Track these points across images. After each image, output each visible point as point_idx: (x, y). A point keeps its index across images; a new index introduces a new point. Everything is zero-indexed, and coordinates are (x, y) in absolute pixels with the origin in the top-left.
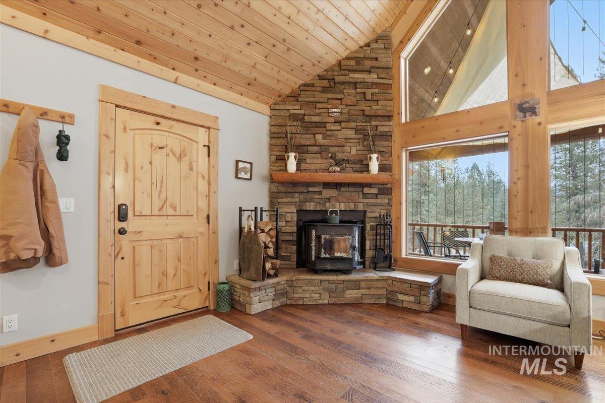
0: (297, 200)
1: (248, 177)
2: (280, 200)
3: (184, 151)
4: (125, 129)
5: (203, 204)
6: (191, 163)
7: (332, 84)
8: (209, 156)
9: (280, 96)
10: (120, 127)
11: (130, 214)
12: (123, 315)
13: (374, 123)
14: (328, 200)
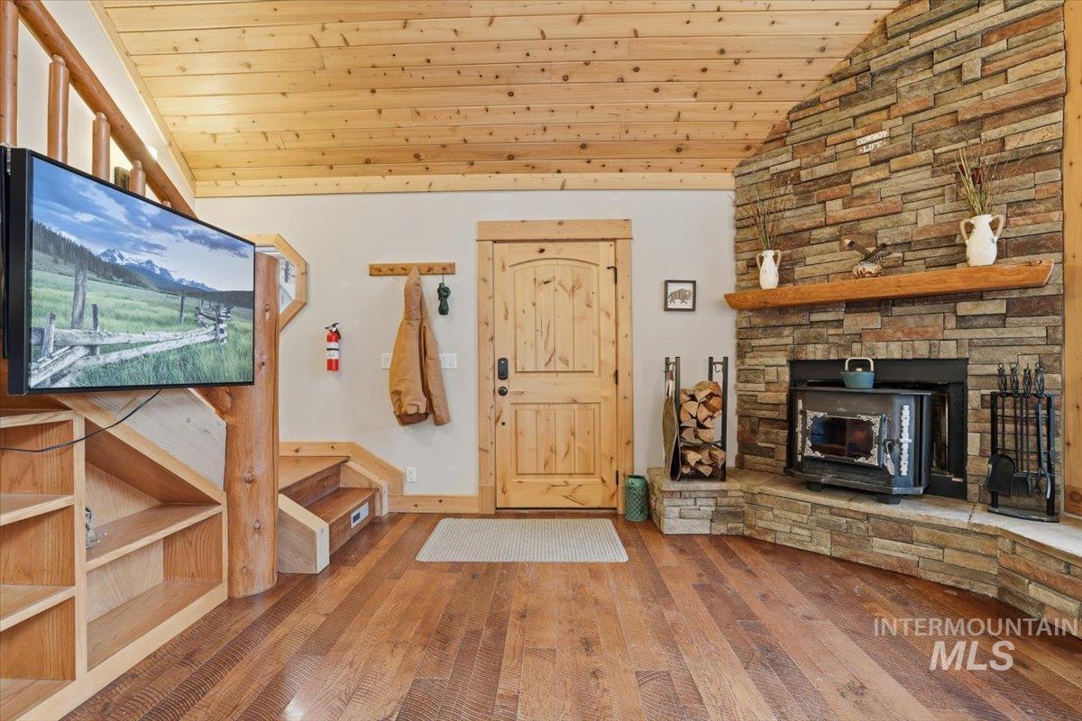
0: (789, 340)
1: (689, 305)
2: (754, 343)
3: (578, 281)
4: (503, 267)
5: (608, 355)
6: (588, 295)
7: (865, 81)
8: (616, 282)
9: (748, 148)
10: (498, 265)
11: (511, 370)
12: (504, 492)
13: (991, 134)
14: (859, 337)
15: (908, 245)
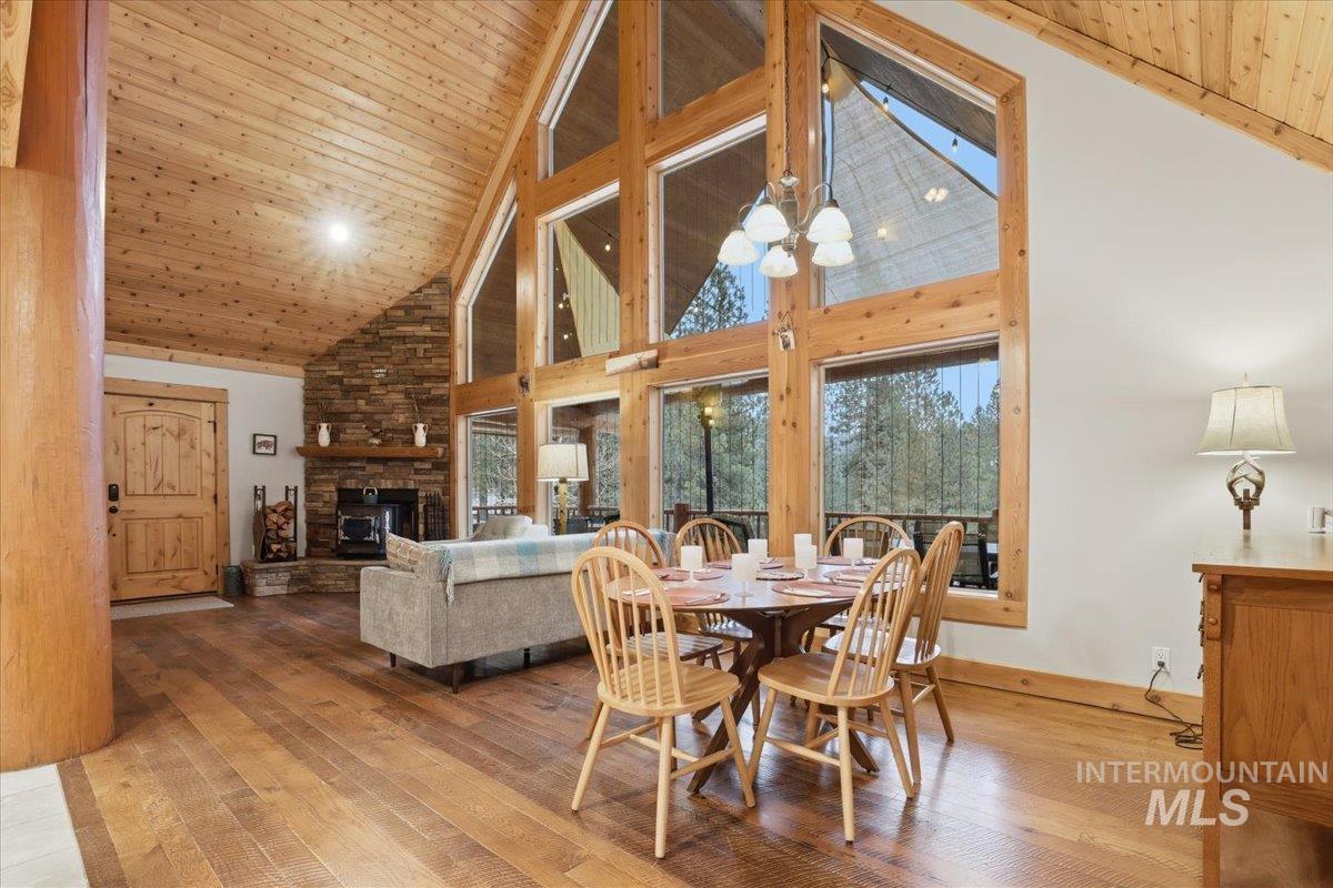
0: (337, 477)
1: (272, 451)
2: (316, 477)
3: (184, 429)
5: (208, 482)
6: (192, 440)
7: (377, 339)
8: (215, 431)
9: (313, 356)
11: (121, 494)
12: (115, 589)
13: (426, 385)
14: (373, 476)
15: (394, 431)
